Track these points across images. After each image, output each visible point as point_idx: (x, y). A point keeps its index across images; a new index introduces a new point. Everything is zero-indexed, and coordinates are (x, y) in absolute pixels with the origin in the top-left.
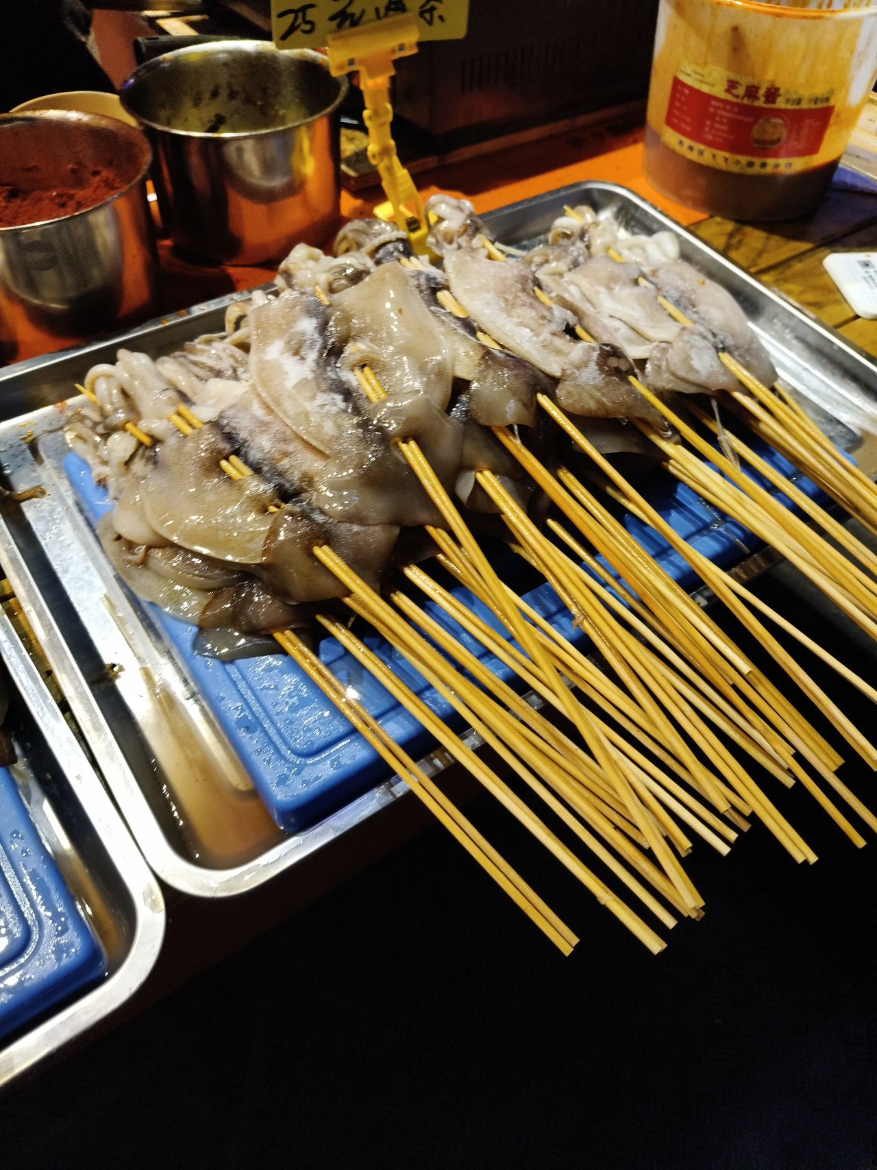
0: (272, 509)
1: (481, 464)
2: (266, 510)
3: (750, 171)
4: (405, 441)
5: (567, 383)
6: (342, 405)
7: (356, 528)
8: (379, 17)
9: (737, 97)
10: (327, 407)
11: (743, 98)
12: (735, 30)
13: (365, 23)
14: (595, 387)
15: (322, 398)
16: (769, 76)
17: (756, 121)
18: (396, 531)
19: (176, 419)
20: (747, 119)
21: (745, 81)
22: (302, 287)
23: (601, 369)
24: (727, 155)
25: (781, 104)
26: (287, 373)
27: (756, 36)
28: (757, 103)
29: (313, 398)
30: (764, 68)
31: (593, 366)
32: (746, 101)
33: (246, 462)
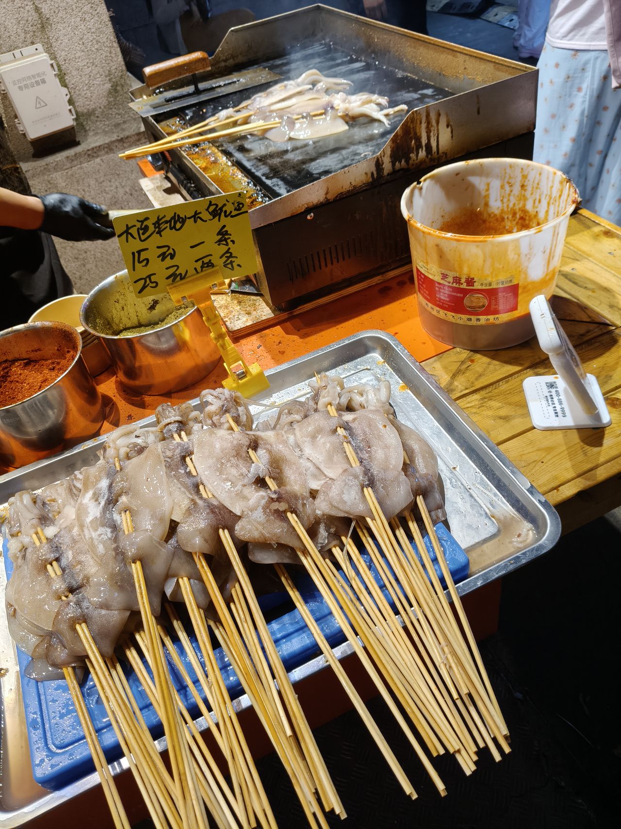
0: (64, 598)
1: (183, 573)
2: (61, 598)
3: (469, 323)
4: (134, 562)
5: (244, 519)
6: (109, 535)
7: (104, 612)
8: (198, 273)
9: (449, 283)
10: (103, 536)
11: (453, 283)
12: (437, 246)
13: (188, 277)
14: (259, 523)
15: (101, 530)
16: (465, 273)
17: (464, 297)
18: (128, 614)
19: (34, 536)
20: (459, 295)
21: (451, 274)
22: (108, 459)
23: (265, 512)
24: (453, 314)
25: (477, 286)
26: (89, 513)
27: (450, 250)
28: (462, 286)
29: (96, 530)
30: (461, 268)
31: (260, 510)
32: (454, 285)
33: (60, 566)
